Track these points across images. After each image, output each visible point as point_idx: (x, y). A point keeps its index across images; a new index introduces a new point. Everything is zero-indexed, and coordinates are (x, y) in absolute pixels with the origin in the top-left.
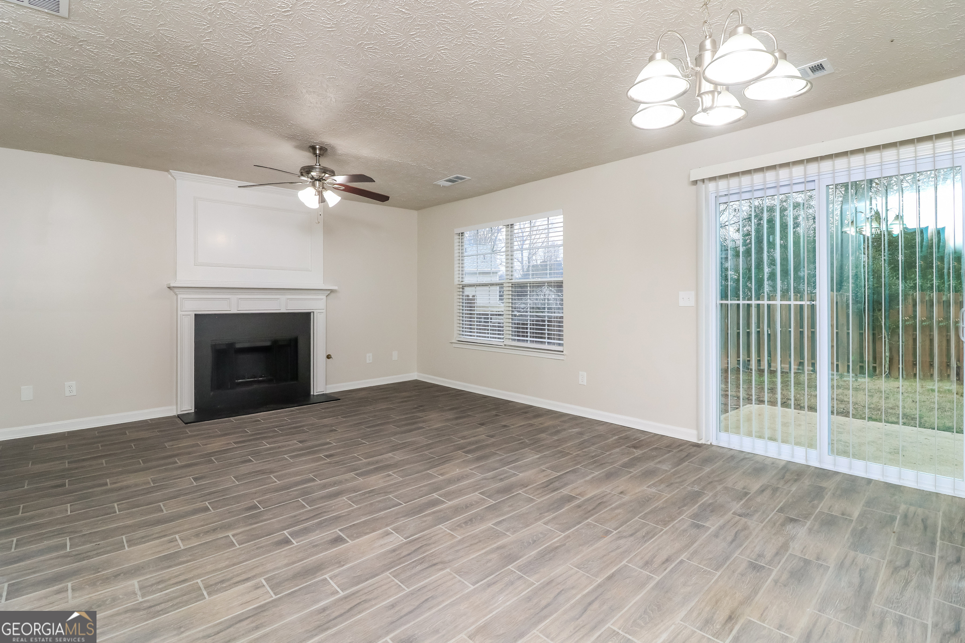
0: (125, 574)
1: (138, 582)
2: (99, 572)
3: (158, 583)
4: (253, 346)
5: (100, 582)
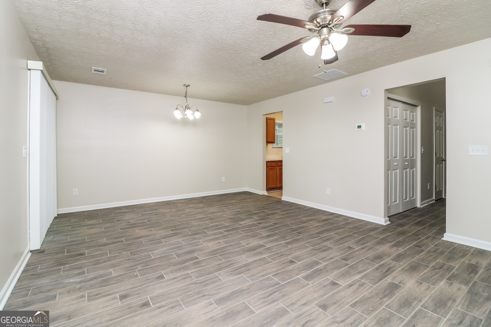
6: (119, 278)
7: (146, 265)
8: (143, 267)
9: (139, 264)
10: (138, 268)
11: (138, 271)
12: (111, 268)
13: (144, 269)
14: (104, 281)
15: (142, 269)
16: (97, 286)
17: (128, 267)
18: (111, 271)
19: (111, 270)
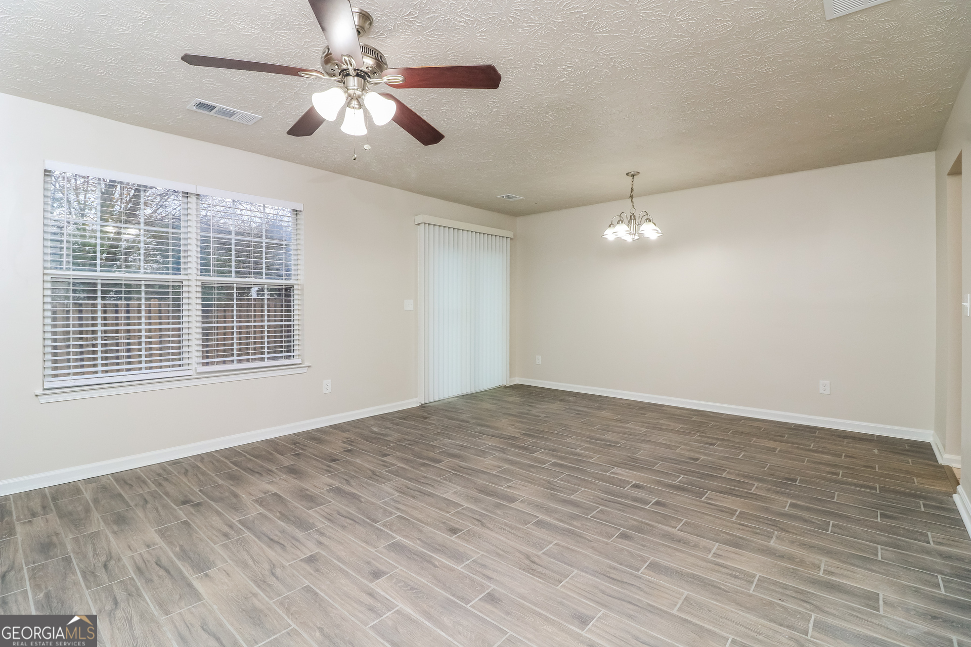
0: (775, 554)
1: (769, 542)
2: (793, 569)
3: (758, 533)
5: (796, 560)
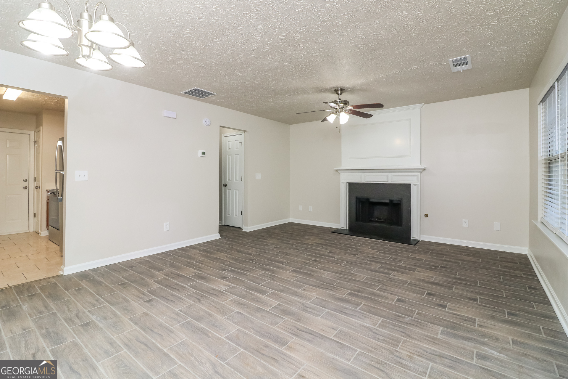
4: (377, 201)
6: (436, 321)
7: (399, 318)
8: (403, 317)
9: (404, 322)
10: (410, 319)
11: (412, 317)
12: (439, 340)
13: (405, 315)
14: (454, 328)
15: (407, 316)
16: (464, 328)
17: (418, 327)
18: (441, 336)
19: (439, 336)
